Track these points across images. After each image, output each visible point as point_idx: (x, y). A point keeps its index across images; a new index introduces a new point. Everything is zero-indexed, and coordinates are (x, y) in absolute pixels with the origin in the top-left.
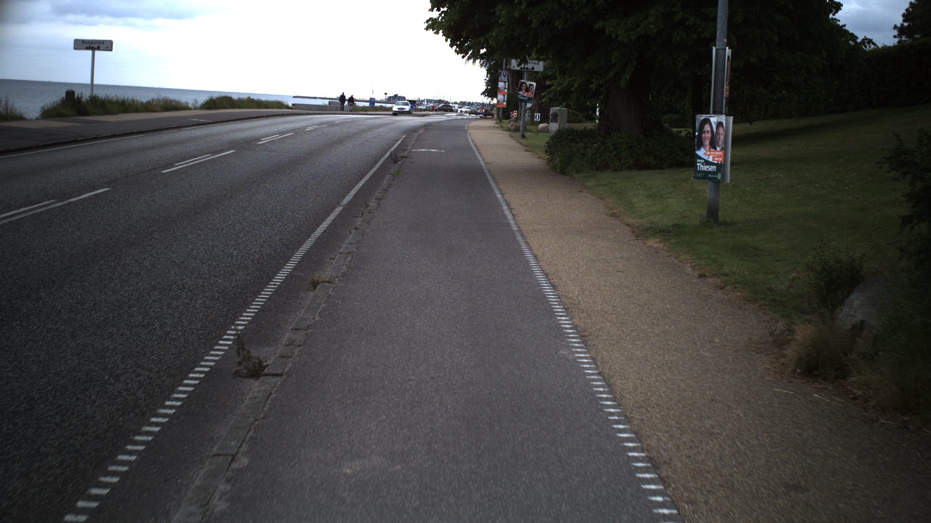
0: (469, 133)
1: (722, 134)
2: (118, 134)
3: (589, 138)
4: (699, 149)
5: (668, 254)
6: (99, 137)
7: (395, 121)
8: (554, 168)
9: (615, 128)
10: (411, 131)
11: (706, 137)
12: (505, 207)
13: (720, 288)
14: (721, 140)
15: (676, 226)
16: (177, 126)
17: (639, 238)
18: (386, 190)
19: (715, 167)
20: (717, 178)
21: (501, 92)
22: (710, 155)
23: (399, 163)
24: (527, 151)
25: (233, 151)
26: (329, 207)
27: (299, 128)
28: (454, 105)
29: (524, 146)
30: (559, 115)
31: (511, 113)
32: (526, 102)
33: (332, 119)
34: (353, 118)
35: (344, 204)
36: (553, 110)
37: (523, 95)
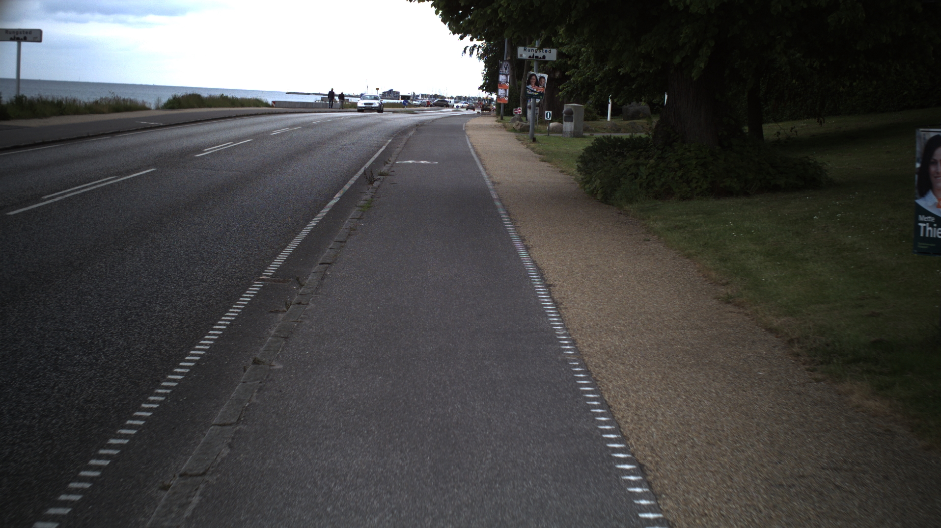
0: (468, 136)
4: (923, 194)
10: (399, 134)
15: (878, 343)
17: (818, 376)
18: (342, 243)
21: (502, 86)
23: (376, 184)
24: (542, 161)
25: (153, 170)
26: (238, 286)
27: (263, 133)
28: (450, 100)
29: (537, 153)
30: (574, 113)
31: (514, 109)
32: (536, 98)
33: (311, 119)
34: (335, 118)
35: (268, 276)
36: (567, 107)
37: (532, 89)
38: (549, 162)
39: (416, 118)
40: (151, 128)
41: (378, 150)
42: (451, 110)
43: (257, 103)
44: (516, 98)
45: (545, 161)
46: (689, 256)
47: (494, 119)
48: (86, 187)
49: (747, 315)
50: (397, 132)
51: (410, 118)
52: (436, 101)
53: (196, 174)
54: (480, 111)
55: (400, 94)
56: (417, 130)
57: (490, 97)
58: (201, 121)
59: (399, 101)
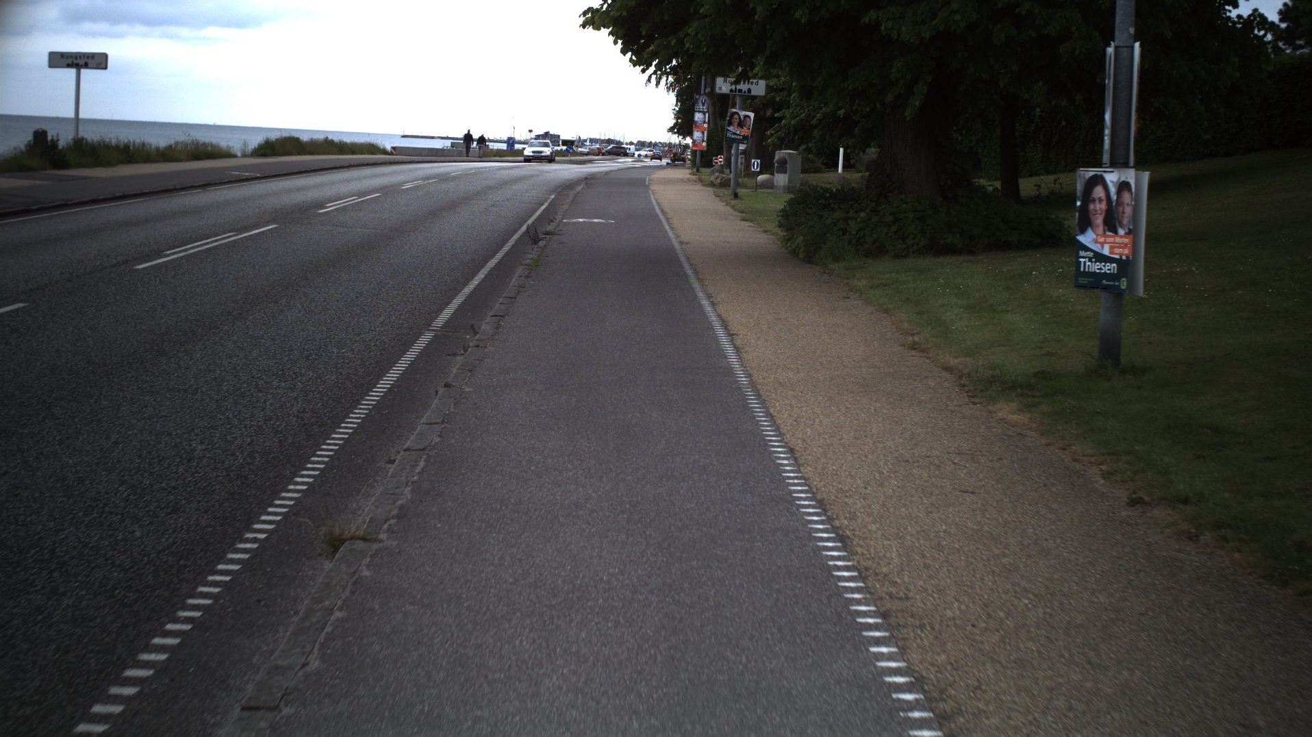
0: (652, 191)
1: (1128, 205)
2: (101, 197)
3: (850, 203)
4: (1083, 231)
5: (1044, 441)
6: (69, 203)
7: (542, 172)
8: (795, 253)
9: (894, 186)
10: (564, 188)
11: (1096, 211)
12: (720, 332)
13: (1190, 539)
14: (1126, 215)
15: (1040, 374)
16: (203, 183)
17: (977, 400)
18: (512, 299)
19: (1115, 265)
20: (1119, 286)
21: (698, 128)
22: (1105, 242)
23: (541, 243)
24: (744, 220)
25: (274, 226)
26: (409, 334)
27: (392, 186)
28: (629, 146)
29: (738, 212)
30: (788, 161)
31: (714, 158)
32: (738, 143)
33: (448, 169)
34: (478, 168)
35: (438, 327)
36: (779, 154)
37: (735, 132)
38: (751, 221)
39: (585, 170)
40: (247, 180)
41: (539, 208)
42: (630, 160)
43: (372, 148)
44: (717, 143)
45: (747, 220)
46: (887, 311)
47: (689, 171)
48: (207, 243)
49: (929, 358)
50: (560, 186)
51: (577, 170)
52: (609, 148)
53: (326, 231)
54: (669, 161)
55: (561, 138)
56: (586, 184)
57: (684, 142)
58: (306, 172)
59: (559, 148)
